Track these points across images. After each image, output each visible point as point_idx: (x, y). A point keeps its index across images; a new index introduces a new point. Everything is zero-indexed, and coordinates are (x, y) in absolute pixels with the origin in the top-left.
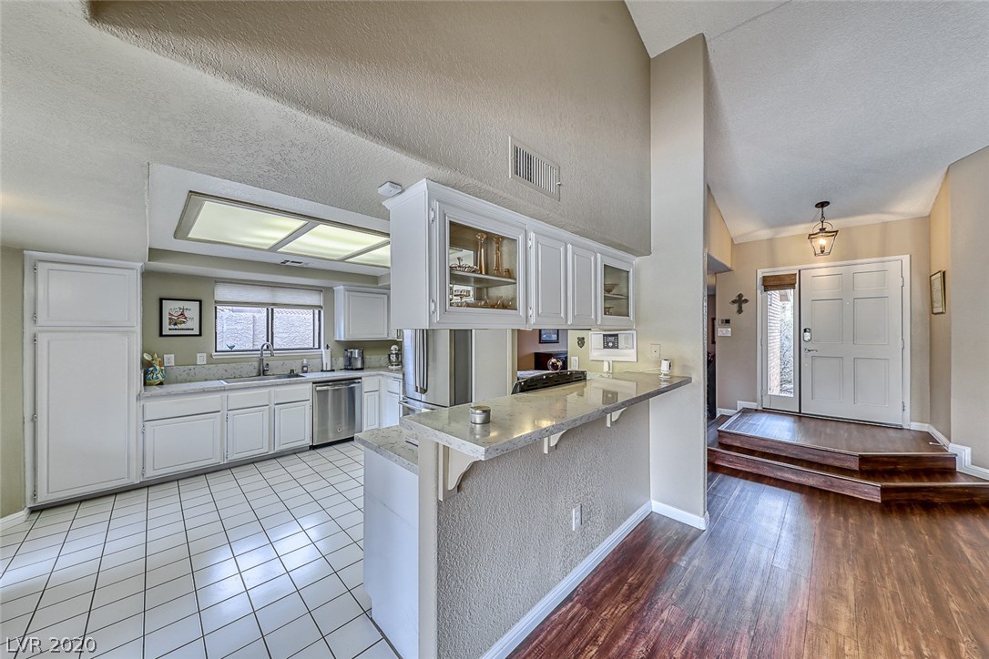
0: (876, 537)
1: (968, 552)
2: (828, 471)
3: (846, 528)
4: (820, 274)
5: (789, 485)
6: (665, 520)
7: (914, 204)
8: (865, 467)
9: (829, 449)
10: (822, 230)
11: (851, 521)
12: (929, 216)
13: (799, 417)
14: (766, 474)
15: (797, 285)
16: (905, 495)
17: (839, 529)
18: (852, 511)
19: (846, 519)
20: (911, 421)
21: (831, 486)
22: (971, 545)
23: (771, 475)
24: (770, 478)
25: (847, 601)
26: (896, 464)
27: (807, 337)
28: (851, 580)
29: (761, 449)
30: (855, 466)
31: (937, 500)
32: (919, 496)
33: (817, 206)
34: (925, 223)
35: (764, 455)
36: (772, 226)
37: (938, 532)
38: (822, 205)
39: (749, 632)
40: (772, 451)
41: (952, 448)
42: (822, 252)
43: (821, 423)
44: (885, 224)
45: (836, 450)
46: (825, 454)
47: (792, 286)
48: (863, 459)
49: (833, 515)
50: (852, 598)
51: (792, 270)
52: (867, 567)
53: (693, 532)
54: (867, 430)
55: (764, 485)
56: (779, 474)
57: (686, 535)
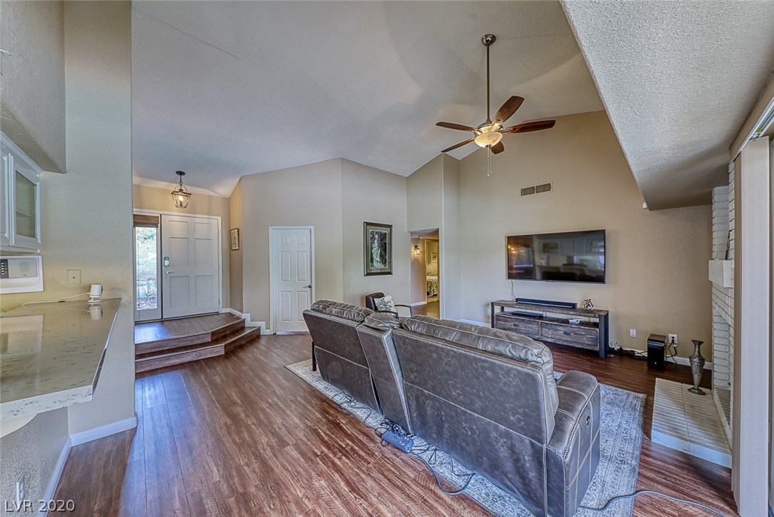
0: (232, 370)
1: (261, 357)
2: (197, 348)
3: (219, 374)
4: (174, 220)
5: (175, 367)
6: (93, 444)
7: (225, 189)
8: (214, 338)
9: (195, 334)
10: (181, 190)
11: (218, 369)
12: (229, 199)
13: (162, 321)
14: (157, 367)
15: (159, 225)
16: (233, 346)
17: (215, 375)
18: (215, 364)
19: (214, 368)
20: (223, 308)
21: (200, 356)
22: (261, 354)
23: (161, 366)
24: (161, 368)
25: (238, 404)
26: (226, 331)
27: (167, 263)
28: (234, 394)
29: (148, 351)
30: (209, 339)
31: (243, 342)
32: (237, 344)
33: (177, 172)
34: (228, 201)
35: (152, 354)
36: (142, 176)
37: (250, 355)
38: (181, 173)
39: (208, 455)
40: (157, 350)
41: (244, 316)
42: (181, 205)
43: (179, 321)
44: (210, 196)
45: (197, 334)
46: (193, 338)
47: (155, 225)
48: (213, 334)
49: (208, 371)
50: (239, 401)
51: (155, 213)
52: (236, 385)
53: (127, 433)
54: (205, 318)
55: (159, 375)
56: (167, 363)
57: (124, 440)
